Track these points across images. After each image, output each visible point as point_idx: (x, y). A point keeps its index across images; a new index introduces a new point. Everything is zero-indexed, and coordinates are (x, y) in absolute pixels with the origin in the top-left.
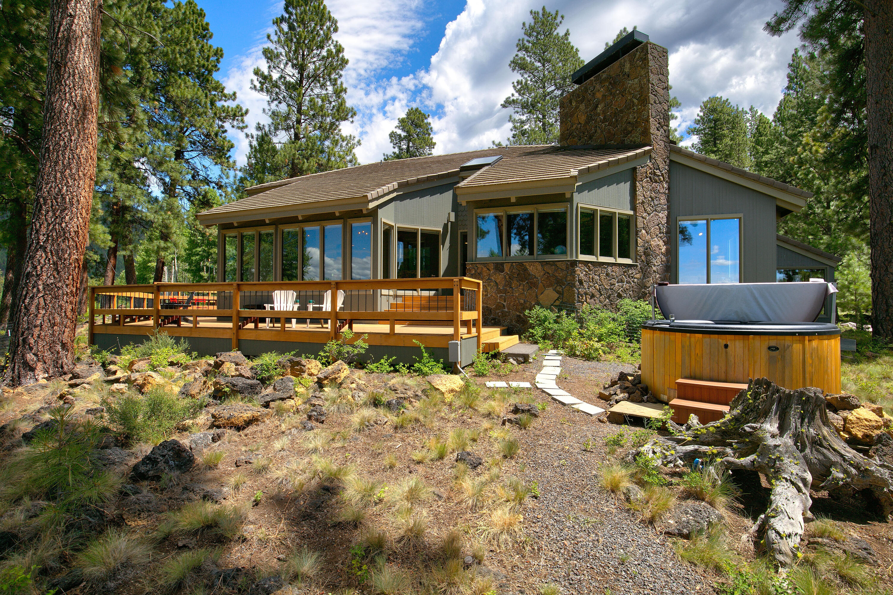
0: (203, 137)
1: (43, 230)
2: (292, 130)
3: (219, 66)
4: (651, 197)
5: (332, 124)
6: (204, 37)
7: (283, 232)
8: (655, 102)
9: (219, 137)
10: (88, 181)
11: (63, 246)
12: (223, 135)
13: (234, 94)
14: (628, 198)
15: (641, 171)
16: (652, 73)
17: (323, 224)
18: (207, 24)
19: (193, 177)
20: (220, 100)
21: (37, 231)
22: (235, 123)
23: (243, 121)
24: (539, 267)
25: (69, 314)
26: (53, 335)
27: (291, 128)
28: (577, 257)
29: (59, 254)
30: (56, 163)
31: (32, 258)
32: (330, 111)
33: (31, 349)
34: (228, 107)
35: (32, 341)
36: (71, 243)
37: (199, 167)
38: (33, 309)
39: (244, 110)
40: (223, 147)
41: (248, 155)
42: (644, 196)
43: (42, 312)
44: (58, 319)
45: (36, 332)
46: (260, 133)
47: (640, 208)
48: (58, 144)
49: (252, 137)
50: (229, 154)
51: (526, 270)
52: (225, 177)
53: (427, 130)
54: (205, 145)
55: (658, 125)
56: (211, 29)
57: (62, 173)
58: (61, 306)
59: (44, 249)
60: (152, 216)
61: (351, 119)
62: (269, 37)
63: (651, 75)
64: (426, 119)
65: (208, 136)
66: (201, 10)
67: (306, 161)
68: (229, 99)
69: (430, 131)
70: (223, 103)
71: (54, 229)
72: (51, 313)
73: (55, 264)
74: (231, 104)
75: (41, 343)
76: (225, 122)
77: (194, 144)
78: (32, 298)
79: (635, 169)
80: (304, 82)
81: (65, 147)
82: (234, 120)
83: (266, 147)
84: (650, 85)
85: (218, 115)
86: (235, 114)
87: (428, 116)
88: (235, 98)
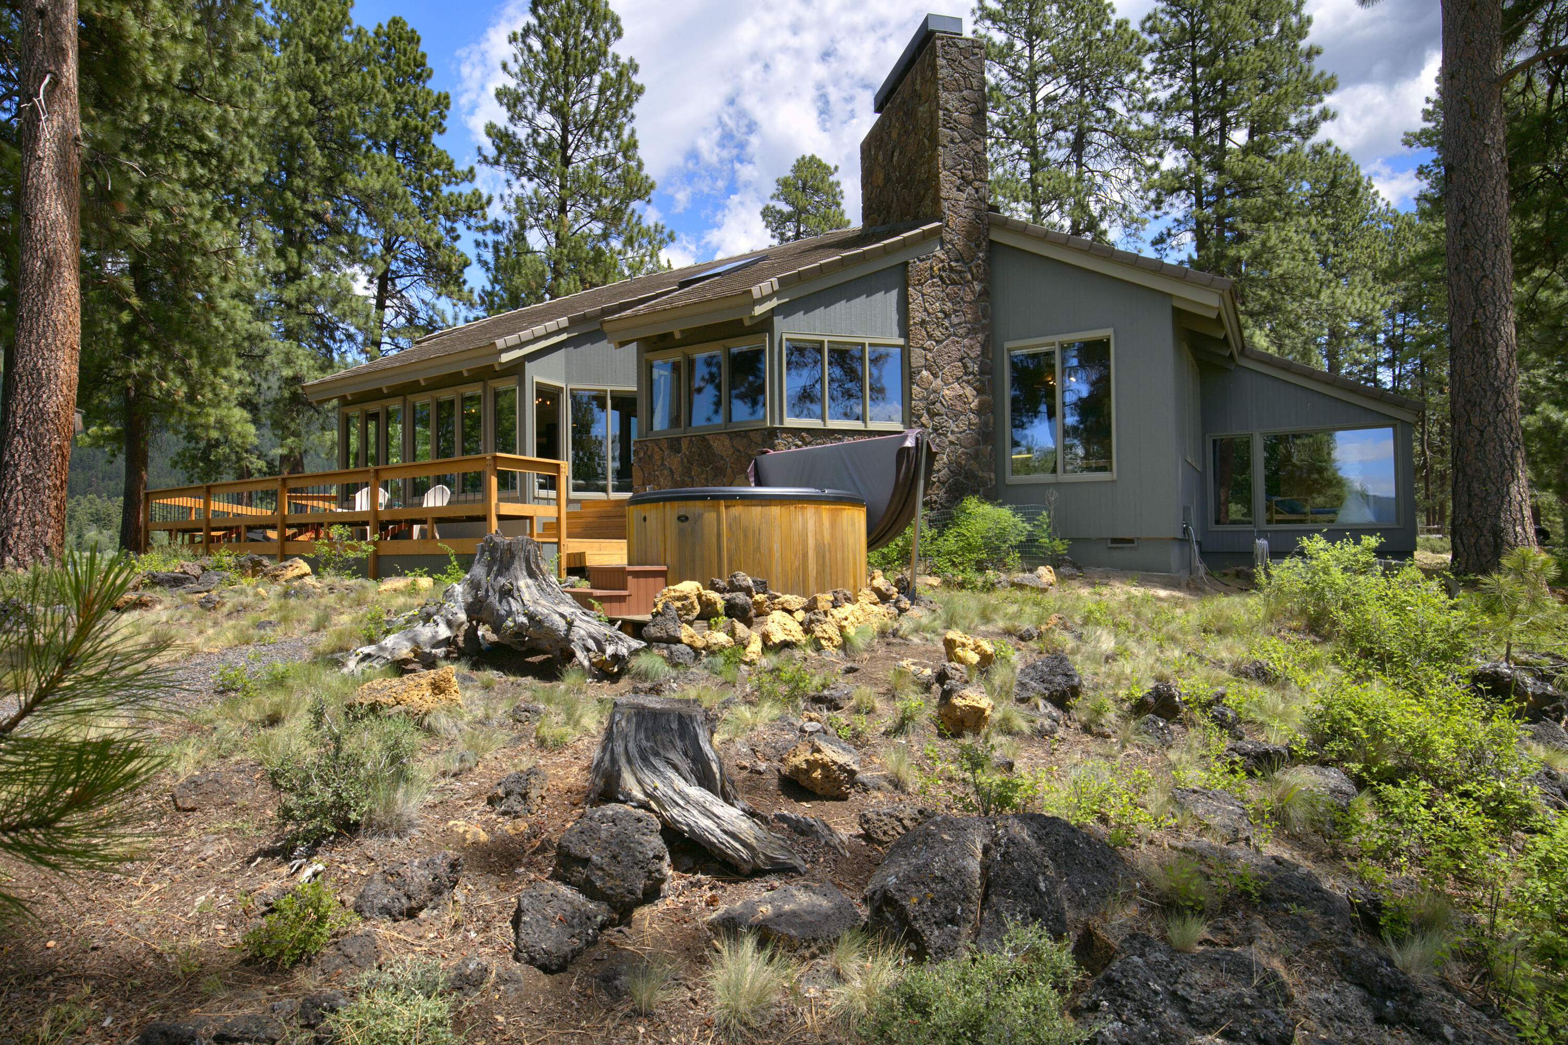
0: (421, 251)
1: (20, 413)
3: (445, 123)
4: (942, 311)
6: (419, 77)
7: (414, 407)
8: (952, 141)
10: (68, 351)
11: (41, 429)
12: (452, 245)
13: (471, 170)
14: (895, 317)
15: (918, 266)
16: (945, 89)
17: (461, 391)
18: (424, 56)
20: (446, 185)
21: (14, 413)
22: (472, 221)
23: (484, 217)
24: (727, 442)
25: (53, 511)
26: (34, 536)
28: (781, 422)
29: (37, 439)
30: (31, 333)
31: (10, 444)
33: (10, 551)
34: (460, 195)
35: (11, 542)
36: (51, 426)
38: (11, 504)
39: (484, 199)
40: (452, 267)
42: (926, 310)
43: (22, 508)
44: (39, 517)
45: (16, 530)
46: (499, 237)
47: (918, 333)
48: (31, 310)
50: (463, 277)
51: (709, 447)
54: (426, 265)
55: (958, 182)
56: (429, 63)
57: (37, 344)
58: (42, 502)
59: (21, 433)
62: (505, 67)
63: (943, 95)
66: (413, 31)
68: (462, 181)
69: (838, 199)
70: (453, 189)
71: (31, 410)
72: (32, 510)
73: (33, 451)
74: (466, 189)
75: (21, 545)
76: (455, 221)
77: (410, 264)
78: (11, 492)
79: (906, 264)
80: (570, 138)
81: (39, 313)
82: (469, 216)
84: (941, 113)
85: (444, 210)
86: (469, 207)
87: (836, 168)
88: (473, 177)
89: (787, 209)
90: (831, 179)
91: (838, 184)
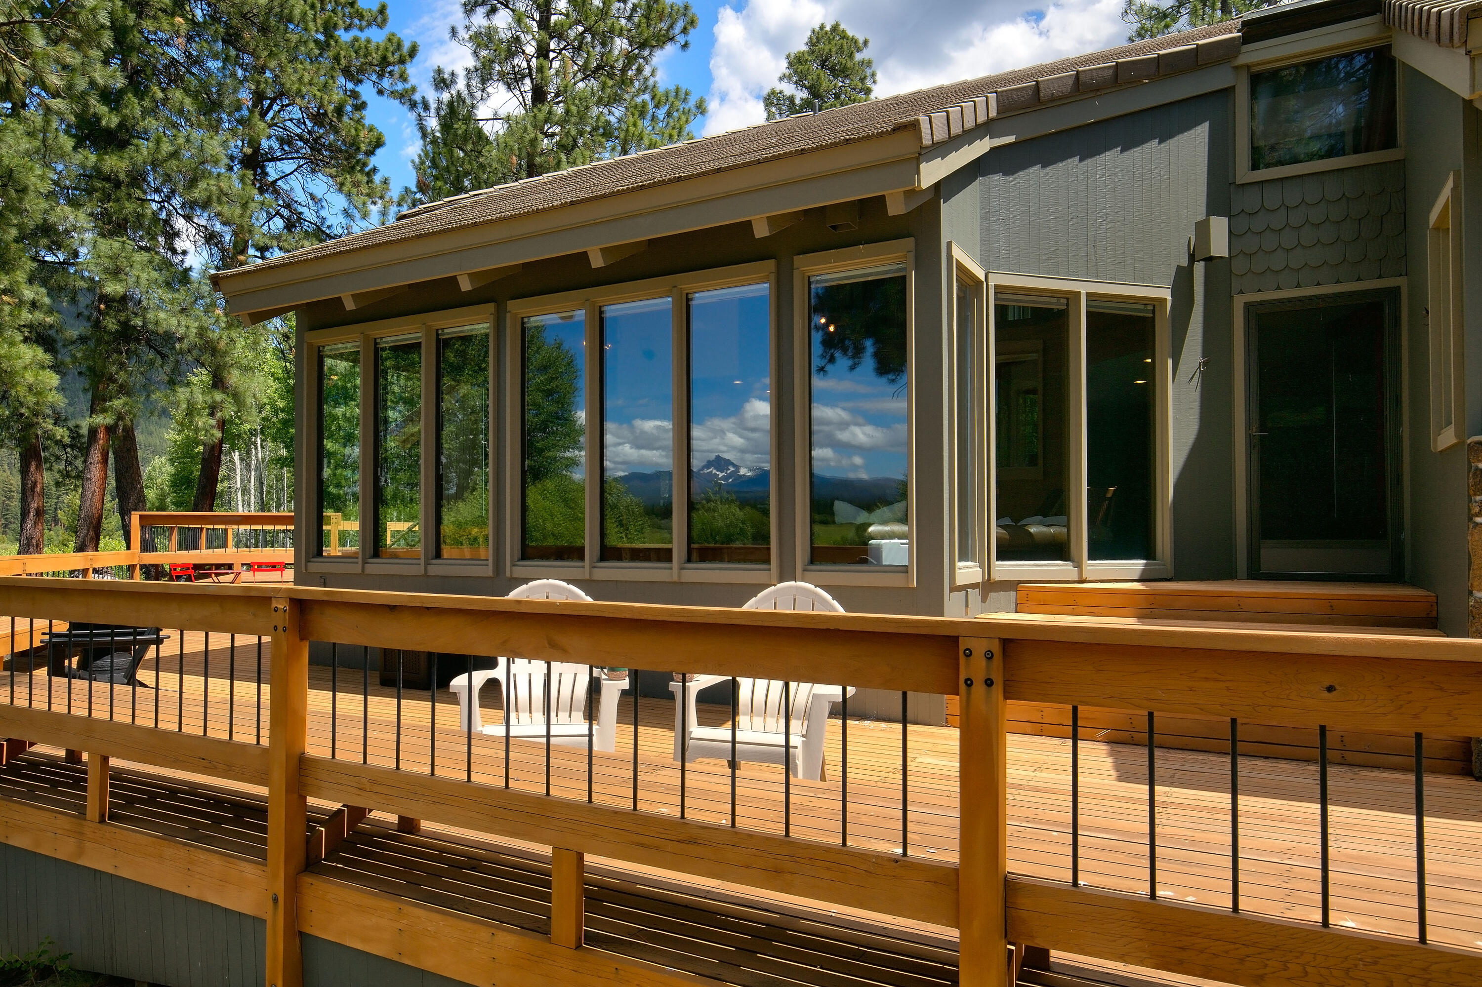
0: (310, 125)
2: (527, 81)
5: (630, 59)
7: (523, 330)
9: (345, 119)
12: (357, 116)
13: (382, 10)
17: (687, 287)
19: (289, 226)
20: (347, 29)
22: (386, 83)
23: (403, 78)
27: (524, 77)
32: (623, 22)
34: (368, 41)
37: (300, 196)
39: (406, 46)
40: (354, 145)
41: (417, 160)
46: (446, 96)
49: (426, 108)
50: (373, 161)
52: (357, 216)
53: (862, 80)
54: (315, 145)
60: (174, 321)
61: (681, 39)
64: (859, 50)
65: (319, 118)
67: (563, 157)
68: (369, 25)
69: (869, 83)
74: (376, 36)
76: (360, 81)
77: (289, 143)
82: (381, 76)
83: (459, 127)
85: (343, 62)
86: (384, 58)
87: (866, 43)
88: (385, 21)
89: (801, 95)
90: (858, 57)
91: (869, 63)
